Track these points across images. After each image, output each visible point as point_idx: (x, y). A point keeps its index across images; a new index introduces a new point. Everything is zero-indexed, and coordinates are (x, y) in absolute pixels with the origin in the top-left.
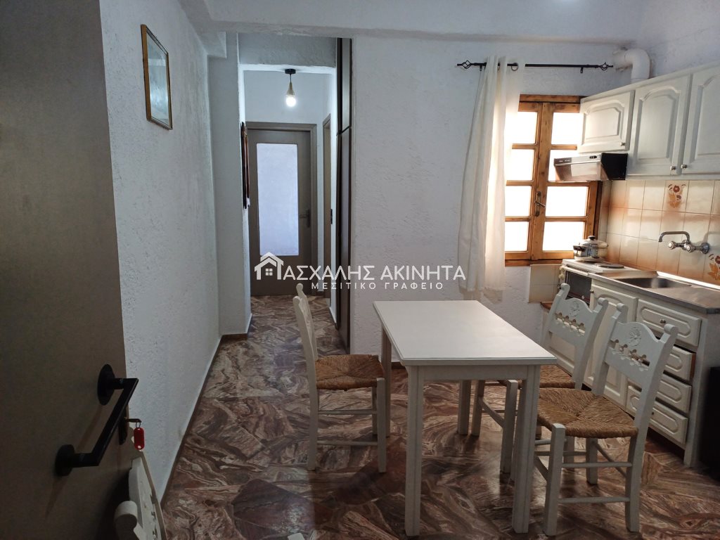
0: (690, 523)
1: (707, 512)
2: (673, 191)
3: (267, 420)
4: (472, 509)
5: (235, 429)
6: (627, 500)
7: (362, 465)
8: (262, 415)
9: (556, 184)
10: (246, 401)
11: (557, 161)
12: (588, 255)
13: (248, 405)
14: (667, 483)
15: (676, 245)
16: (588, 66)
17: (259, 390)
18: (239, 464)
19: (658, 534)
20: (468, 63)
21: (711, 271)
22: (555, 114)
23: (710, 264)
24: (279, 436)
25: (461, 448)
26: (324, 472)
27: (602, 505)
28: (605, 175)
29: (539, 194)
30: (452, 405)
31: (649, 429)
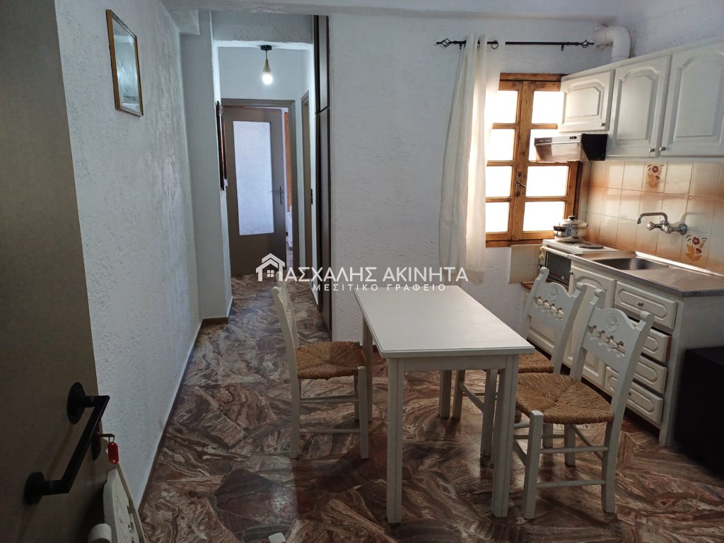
0: (664, 503)
1: (680, 491)
2: (652, 172)
3: (249, 407)
4: (453, 495)
5: (218, 417)
6: (604, 482)
7: (345, 451)
8: (244, 403)
9: (536, 164)
10: (227, 388)
11: (537, 141)
12: (569, 235)
13: (230, 392)
14: (643, 463)
15: (654, 226)
16: (568, 44)
17: (241, 376)
18: (221, 453)
19: (633, 514)
20: (447, 41)
21: (687, 252)
22: (536, 93)
23: (687, 245)
24: (261, 423)
25: (441, 431)
26: (308, 460)
27: (580, 487)
28: (584, 156)
29: (520, 175)
30: (434, 387)
31: (627, 409)
